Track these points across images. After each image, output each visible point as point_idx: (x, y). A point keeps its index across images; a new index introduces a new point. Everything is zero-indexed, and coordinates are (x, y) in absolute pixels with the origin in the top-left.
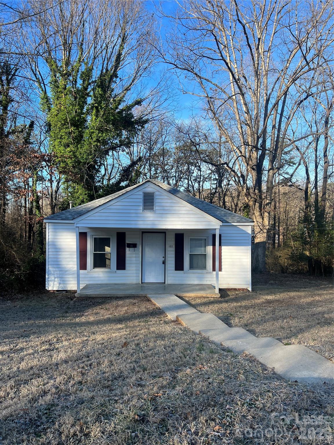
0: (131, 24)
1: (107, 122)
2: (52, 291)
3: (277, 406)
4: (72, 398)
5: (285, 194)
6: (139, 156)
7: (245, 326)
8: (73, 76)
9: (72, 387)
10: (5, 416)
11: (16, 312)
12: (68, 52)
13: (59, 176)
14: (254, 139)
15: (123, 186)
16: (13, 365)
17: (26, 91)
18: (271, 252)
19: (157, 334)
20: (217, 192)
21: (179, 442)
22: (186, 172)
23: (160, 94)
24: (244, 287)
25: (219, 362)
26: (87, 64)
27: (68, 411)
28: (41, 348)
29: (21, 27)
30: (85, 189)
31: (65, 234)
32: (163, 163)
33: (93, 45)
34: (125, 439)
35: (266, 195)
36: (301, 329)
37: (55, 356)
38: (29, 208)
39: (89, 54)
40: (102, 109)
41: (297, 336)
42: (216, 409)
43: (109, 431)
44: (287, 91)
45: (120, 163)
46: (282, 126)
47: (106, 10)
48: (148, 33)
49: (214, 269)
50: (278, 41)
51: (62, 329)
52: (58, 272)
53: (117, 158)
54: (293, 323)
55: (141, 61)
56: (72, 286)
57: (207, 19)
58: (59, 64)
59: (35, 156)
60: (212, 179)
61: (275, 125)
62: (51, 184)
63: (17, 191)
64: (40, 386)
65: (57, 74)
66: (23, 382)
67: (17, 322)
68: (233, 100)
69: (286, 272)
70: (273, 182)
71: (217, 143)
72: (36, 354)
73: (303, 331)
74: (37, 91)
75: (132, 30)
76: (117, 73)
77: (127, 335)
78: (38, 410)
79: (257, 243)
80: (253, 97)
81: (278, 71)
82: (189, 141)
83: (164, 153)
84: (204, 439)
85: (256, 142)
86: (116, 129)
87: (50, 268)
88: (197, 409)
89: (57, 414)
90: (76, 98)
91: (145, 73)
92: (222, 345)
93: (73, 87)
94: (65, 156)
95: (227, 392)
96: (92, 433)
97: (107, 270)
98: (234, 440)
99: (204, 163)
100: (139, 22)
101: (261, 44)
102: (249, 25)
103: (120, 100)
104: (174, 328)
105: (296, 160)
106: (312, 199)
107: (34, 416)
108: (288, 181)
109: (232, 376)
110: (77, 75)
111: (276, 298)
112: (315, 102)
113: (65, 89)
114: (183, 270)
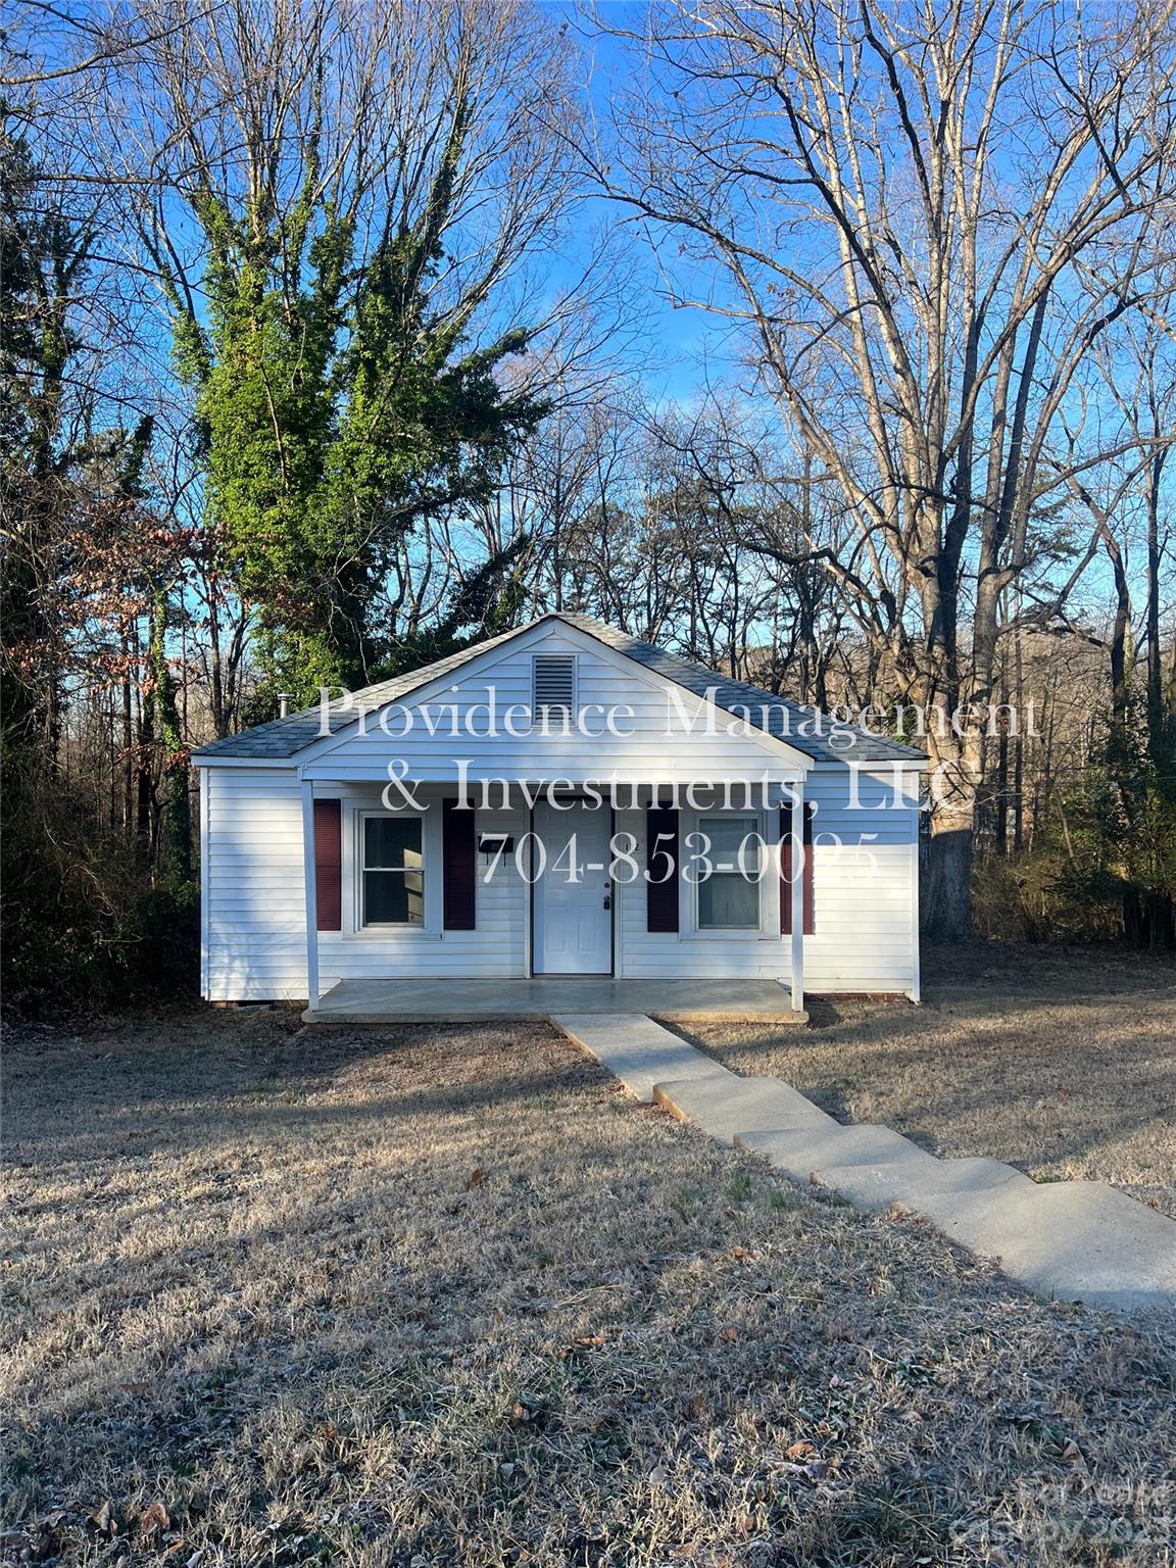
0: (488, 63)
1: (407, 413)
2: (223, 1005)
3: (1008, 1380)
4: (296, 1350)
5: (1038, 660)
6: (518, 534)
7: (898, 1121)
8: (286, 254)
9: (295, 1315)
10: (69, 1408)
11: (101, 1075)
12: (266, 168)
13: (240, 606)
14: (929, 464)
15: (463, 639)
16: (95, 1245)
17: (123, 310)
18: (992, 866)
19: (589, 1144)
20: (798, 658)
21: (667, 1492)
22: (684, 588)
23: (591, 312)
24: (894, 988)
25: (805, 1237)
26: (332, 210)
27: (284, 1392)
28: (188, 1189)
29: (104, 86)
30: (332, 652)
31: (265, 805)
32: (602, 558)
33: (356, 143)
34: (481, 1482)
35: (973, 665)
36: (1096, 1133)
37: (236, 1216)
38: (139, 719)
39: (342, 174)
40: (387, 369)
41: (1084, 1155)
42: (792, 1387)
43: (426, 1457)
44: (1048, 287)
45: (453, 561)
46: (1028, 414)
47: (397, 17)
48: (546, 95)
49: (786, 927)
50: (1012, 109)
51: (258, 1129)
52: (243, 940)
53: (442, 542)
54: (1069, 1111)
55: (523, 195)
56: (292, 985)
57: (758, 38)
58: (238, 215)
59: (156, 537)
60: (779, 610)
61: (1002, 412)
62: (215, 637)
63: (97, 663)
64: (189, 1314)
65: (230, 249)
66: (130, 1300)
67: (105, 1107)
68: (851, 325)
69: (1045, 939)
70: (998, 616)
71: (796, 482)
72: (172, 1210)
73: (1105, 1136)
74: (161, 309)
75: (491, 85)
76: (440, 239)
77: (482, 1149)
78: (181, 1389)
79: (938, 836)
80: (925, 315)
81: (1012, 218)
82: (695, 478)
83: (606, 521)
84: (751, 1487)
85: (934, 474)
86: (439, 437)
87: (214, 926)
88: (726, 1388)
89: (246, 1402)
90: (295, 332)
91: (538, 237)
92: (814, 1182)
93: (286, 294)
94: (260, 535)
95: (831, 1331)
96: (368, 1462)
97: (411, 930)
98: (857, 1490)
99: (751, 556)
100: (514, 54)
101: (951, 121)
102: (908, 57)
103: (451, 337)
104: (649, 1128)
105: (1082, 538)
106: (1138, 678)
107: (169, 1406)
108: (1052, 611)
109: (852, 1283)
110: (299, 251)
111: (1008, 1026)
112: (1149, 328)
113: (258, 299)
114: (677, 930)
